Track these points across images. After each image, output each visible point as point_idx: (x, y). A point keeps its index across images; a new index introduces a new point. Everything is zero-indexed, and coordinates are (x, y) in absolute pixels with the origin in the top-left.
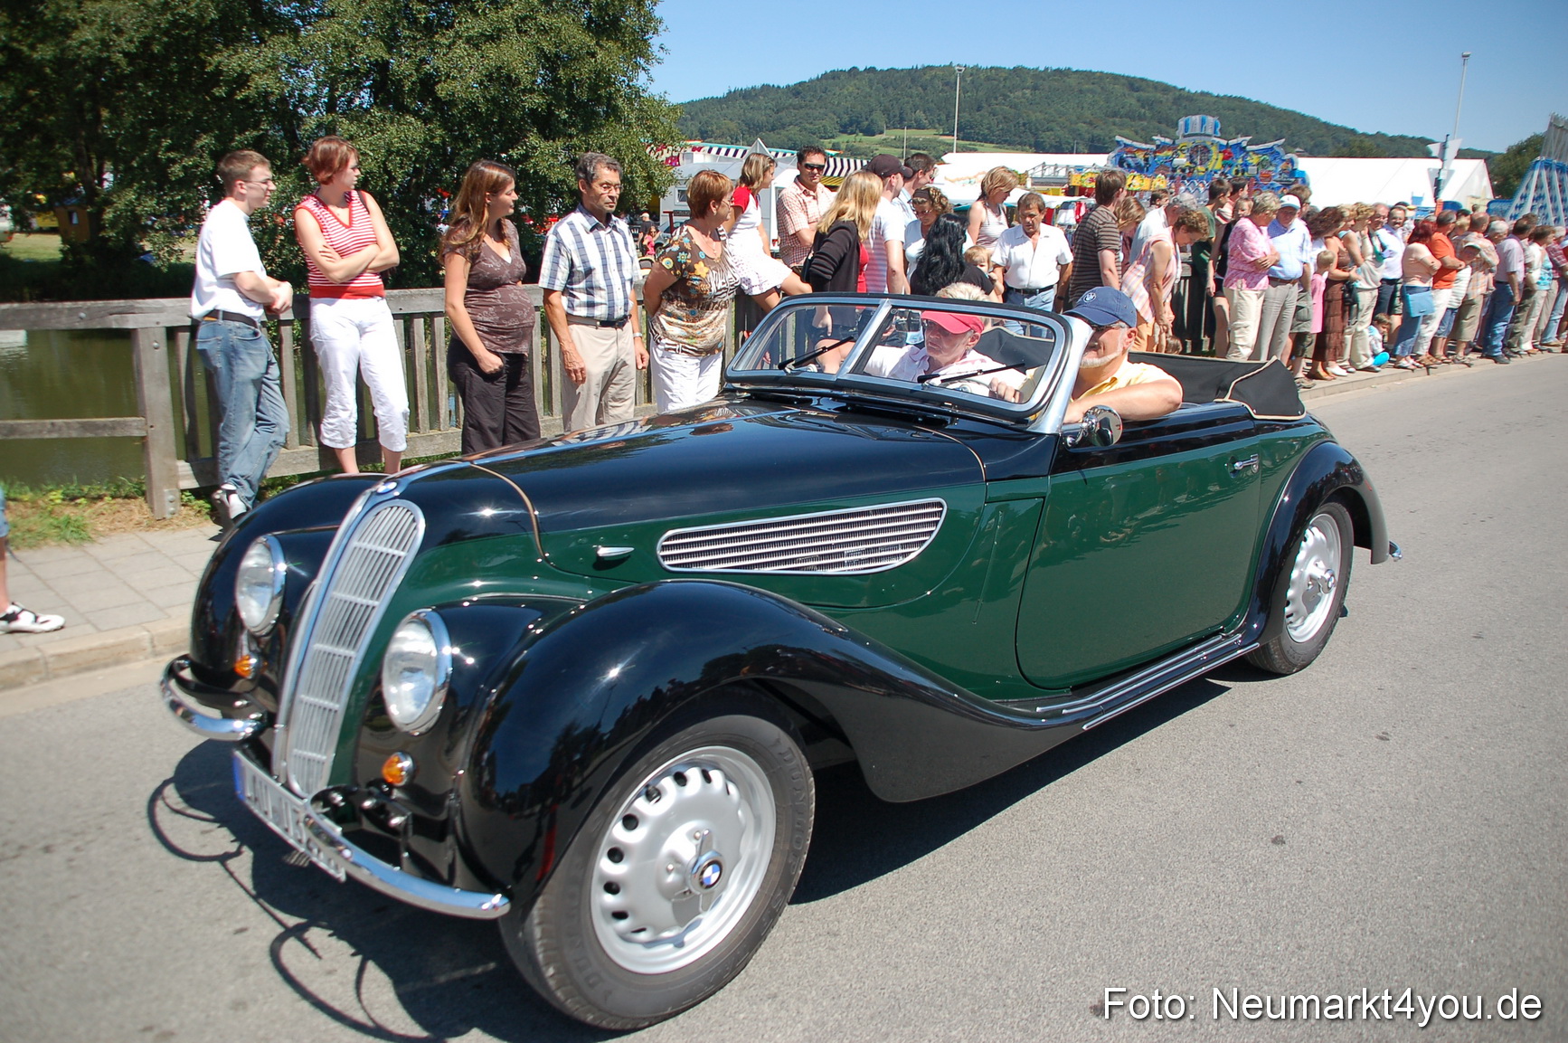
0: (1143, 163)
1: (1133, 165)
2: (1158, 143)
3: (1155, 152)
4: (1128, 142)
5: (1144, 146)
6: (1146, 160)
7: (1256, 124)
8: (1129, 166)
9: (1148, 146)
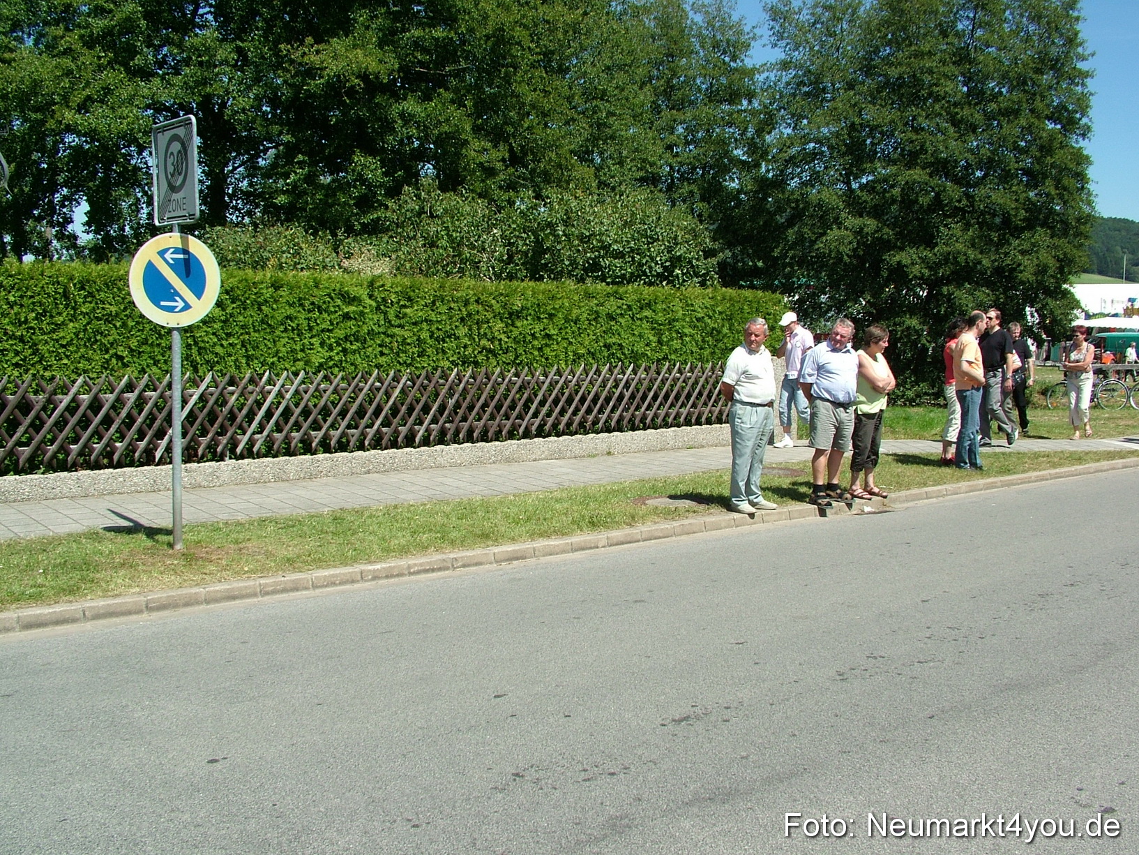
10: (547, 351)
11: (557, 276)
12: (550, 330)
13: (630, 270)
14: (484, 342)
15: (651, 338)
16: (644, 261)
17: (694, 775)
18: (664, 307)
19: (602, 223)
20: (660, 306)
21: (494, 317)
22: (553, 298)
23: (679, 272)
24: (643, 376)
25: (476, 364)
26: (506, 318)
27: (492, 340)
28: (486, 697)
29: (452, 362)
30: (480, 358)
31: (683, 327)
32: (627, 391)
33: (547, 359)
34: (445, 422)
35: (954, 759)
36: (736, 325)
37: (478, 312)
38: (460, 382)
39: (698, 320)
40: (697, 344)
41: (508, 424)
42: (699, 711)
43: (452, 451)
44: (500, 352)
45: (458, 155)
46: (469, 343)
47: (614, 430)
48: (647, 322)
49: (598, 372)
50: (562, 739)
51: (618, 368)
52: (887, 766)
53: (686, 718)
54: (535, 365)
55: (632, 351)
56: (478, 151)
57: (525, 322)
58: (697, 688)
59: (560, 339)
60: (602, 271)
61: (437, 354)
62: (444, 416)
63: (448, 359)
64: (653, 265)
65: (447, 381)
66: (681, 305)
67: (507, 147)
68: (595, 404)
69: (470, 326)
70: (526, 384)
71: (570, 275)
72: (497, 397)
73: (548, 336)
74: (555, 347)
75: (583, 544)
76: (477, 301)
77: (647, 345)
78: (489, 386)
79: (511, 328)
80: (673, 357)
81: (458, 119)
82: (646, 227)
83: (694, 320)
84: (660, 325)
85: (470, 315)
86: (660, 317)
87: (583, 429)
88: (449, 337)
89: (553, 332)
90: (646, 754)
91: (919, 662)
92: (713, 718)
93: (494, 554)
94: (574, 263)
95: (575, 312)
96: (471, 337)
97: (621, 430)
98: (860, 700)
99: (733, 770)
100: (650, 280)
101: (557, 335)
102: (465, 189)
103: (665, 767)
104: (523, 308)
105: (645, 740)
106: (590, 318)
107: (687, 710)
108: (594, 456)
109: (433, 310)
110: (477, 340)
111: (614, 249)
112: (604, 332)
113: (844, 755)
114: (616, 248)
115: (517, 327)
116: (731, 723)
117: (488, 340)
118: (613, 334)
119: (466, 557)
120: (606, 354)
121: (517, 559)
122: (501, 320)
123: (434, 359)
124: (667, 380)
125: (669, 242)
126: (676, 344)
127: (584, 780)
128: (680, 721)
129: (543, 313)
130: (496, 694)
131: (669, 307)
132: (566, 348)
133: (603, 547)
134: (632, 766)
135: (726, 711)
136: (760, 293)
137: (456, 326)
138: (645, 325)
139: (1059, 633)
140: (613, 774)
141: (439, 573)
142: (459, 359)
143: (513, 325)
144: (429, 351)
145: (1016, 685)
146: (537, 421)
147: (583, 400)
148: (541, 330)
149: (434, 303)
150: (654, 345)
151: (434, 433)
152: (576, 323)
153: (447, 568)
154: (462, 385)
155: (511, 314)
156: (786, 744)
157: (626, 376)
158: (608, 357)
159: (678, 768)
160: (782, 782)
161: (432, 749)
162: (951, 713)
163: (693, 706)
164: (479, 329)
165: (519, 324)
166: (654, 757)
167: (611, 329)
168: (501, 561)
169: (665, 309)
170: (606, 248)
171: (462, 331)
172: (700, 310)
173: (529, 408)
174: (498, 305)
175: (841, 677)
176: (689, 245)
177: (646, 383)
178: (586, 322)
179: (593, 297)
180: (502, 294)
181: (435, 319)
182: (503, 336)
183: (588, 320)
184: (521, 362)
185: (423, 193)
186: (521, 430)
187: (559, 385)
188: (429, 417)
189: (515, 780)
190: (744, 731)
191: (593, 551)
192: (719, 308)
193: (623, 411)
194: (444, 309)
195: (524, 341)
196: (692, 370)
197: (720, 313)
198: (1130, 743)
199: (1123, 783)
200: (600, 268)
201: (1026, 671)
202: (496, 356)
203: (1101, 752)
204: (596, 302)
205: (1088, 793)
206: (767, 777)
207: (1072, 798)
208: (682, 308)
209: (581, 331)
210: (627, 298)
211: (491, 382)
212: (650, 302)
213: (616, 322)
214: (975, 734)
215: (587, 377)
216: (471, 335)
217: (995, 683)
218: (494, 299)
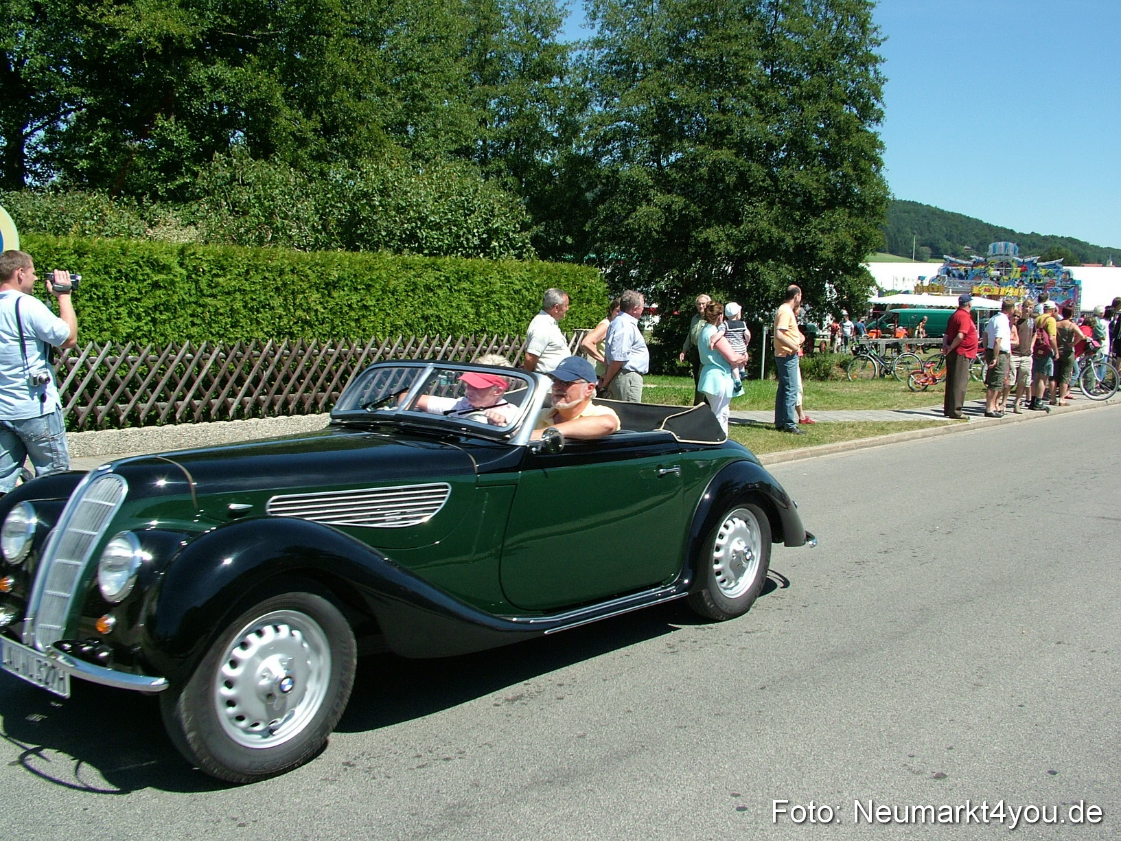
0: (964, 274)
1: (956, 275)
2: (974, 260)
3: (972, 266)
4: (953, 259)
5: (964, 262)
6: (966, 271)
7: (928, 223)
8: (954, 276)
9: (967, 262)
10: (364, 322)
11: (374, 247)
12: (367, 301)
13: (447, 242)
14: (299, 313)
15: (469, 310)
16: (461, 233)
17: (531, 757)
18: (482, 278)
19: (419, 194)
20: (477, 278)
21: (310, 288)
22: (370, 269)
23: (497, 244)
24: (461, 348)
25: (292, 335)
26: (323, 288)
27: (308, 310)
29: (266, 333)
30: (295, 329)
31: (501, 299)
33: (364, 330)
34: (260, 395)
35: (788, 730)
37: (293, 282)
38: (275, 353)
39: (516, 292)
40: (514, 316)
41: (325, 396)
42: (532, 688)
43: (267, 424)
44: (316, 323)
45: (268, 123)
46: (284, 313)
48: (465, 294)
49: (416, 344)
51: (436, 340)
52: (724, 740)
53: (520, 697)
54: (352, 336)
55: (450, 323)
56: (288, 119)
57: (342, 293)
59: (377, 310)
60: (419, 243)
61: (251, 324)
62: (259, 388)
63: (262, 329)
64: (470, 237)
65: (261, 352)
66: (499, 277)
67: (319, 118)
69: (285, 296)
70: (343, 356)
71: (387, 245)
72: (313, 369)
73: (366, 307)
74: (373, 318)
76: (292, 271)
77: (465, 317)
78: (305, 358)
79: (327, 298)
80: (491, 329)
81: (268, 85)
82: (463, 198)
83: (512, 292)
84: (478, 296)
85: (285, 284)
86: (478, 289)
88: (264, 307)
89: (370, 303)
90: (481, 737)
91: (746, 632)
92: (547, 696)
94: (390, 233)
95: (393, 283)
96: (286, 308)
98: (692, 673)
99: (571, 750)
100: (467, 252)
101: (374, 306)
102: (278, 156)
103: (501, 750)
104: (340, 279)
105: (478, 721)
106: (408, 289)
107: (520, 689)
109: (246, 280)
110: (292, 311)
111: (431, 221)
112: (422, 303)
113: (681, 730)
114: (433, 219)
115: (333, 298)
116: (565, 700)
117: (304, 311)
118: (431, 306)
120: (424, 326)
122: (317, 290)
123: (248, 329)
125: (485, 214)
126: (494, 316)
127: (418, 767)
128: (514, 700)
129: (360, 283)
131: (487, 279)
132: (384, 320)
134: (467, 750)
135: (559, 688)
136: (576, 266)
137: (270, 296)
138: (463, 297)
139: (878, 600)
140: (448, 759)
142: (273, 329)
144: (243, 322)
145: (842, 653)
148: (358, 301)
149: (247, 272)
150: (472, 317)
151: (249, 406)
152: (393, 294)
154: (277, 357)
155: (327, 284)
156: (622, 720)
157: (444, 348)
158: (426, 329)
159: (514, 751)
160: (620, 760)
162: (782, 683)
163: (525, 684)
164: (294, 299)
165: (335, 294)
166: (489, 739)
167: (428, 300)
169: (482, 282)
170: (423, 219)
171: (277, 301)
172: (517, 282)
173: (346, 380)
174: (314, 275)
175: (672, 650)
176: (506, 218)
178: (404, 294)
179: (411, 268)
180: (317, 264)
181: (248, 289)
182: (319, 307)
183: (406, 291)
184: (338, 333)
185: (235, 160)
187: (377, 357)
188: (243, 390)
189: (346, 769)
190: (579, 709)
192: (537, 281)
194: (258, 278)
195: (341, 312)
196: (509, 343)
197: (538, 286)
198: (954, 707)
199: (951, 748)
200: (417, 239)
201: (850, 639)
202: (312, 327)
203: (928, 717)
204: (413, 273)
205: (919, 760)
206: (606, 756)
207: (905, 765)
208: (500, 280)
209: (399, 302)
210: (445, 269)
211: (307, 353)
212: (468, 273)
213: (434, 294)
214: (807, 704)
215: (405, 348)
216: (286, 305)
217: (821, 652)
218: (309, 269)
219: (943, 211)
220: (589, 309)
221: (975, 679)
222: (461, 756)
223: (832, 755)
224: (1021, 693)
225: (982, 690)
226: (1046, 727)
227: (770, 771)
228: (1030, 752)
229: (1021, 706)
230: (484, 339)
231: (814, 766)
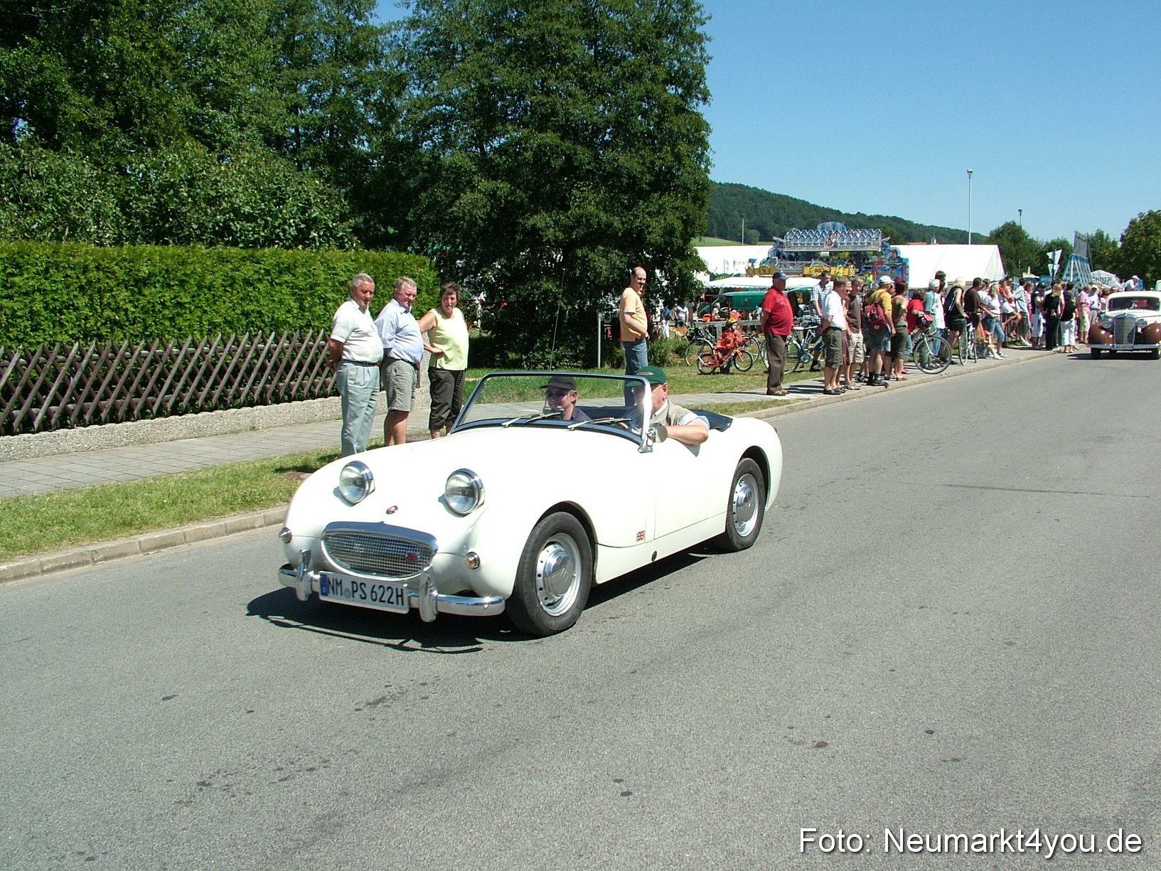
1: (786, 256)
7: (756, 206)
8: (784, 257)
10: (179, 321)
11: (184, 241)
12: (181, 298)
13: (263, 234)
14: (107, 313)
15: (293, 304)
16: (277, 224)
17: (401, 760)
18: (304, 270)
20: (299, 270)
21: (118, 285)
22: (184, 263)
23: (316, 235)
24: (286, 345)
25: (100, 337)
26: (132, 286)
27: (117, 310)
28: (153, 701)
29: (71, 336)
30: (104, 331)
31: (326, 291)
32: (269, 361)
33: (180, 329)
34: (67, 403)
35: (665, 712)
36: (381, 288)
37: (99, 279)
38: (83, 357)
39: (342, 284)
41: (140, 402)
42: (393, 690)
43: (78, 435)
44: (127, 323)
47: (258, 404)
48: (287, 287)
49: (237, 343)
50: (249, 737)
51: (259, 337)
52: (600, 726)
53: (382, 700)
54: (167, 336)
55: (273, 318)
56: (79, 108)
57: (153, 290)
58: (388, 666)
59: (193, 308)
60: (234, 236)
61: (54, 327)
62: (66, 396)
63: (66, 332)
64: (287, 227)
65: (67, 357)
66: (322, 268)
67: (111, 106)
68: (236, 377)
69: (91, 295)
70: (158, 358)
71: (199, 239)
72: (126, 373)
73: (180, 305)
74: (189, 316)
75: (238, 525)
76: (98, 268)
77: (289, 311)
78: (116, 361)
79: (138, 296)
80: (316, 323)
82: (275, 187)
83: (337, 284)
84: (301, 290)
85: (90, 282)
86: (301, 282)
87: (223, 404)
88: (67, 308)
89: (185, 300)
90: (345, 744)
92: (411, 697)
93: (140, 543)
94: (201, 226)
95: (209, 277)
96: (92, 308)
97: (265, 404)
98: (560, 662)
99: (442, 750)
100: (284, 244)
101: (190, 303)
102: (71, 146)
103: (368, 755)
104: (151, 275)
105: (340, 727)
106: (225, 284)
107: (381, 691)
108: (237, 432)
109: (46, 279)
110: (100, 311)
111: (245, 213)
112: (242, 299)
113: (555, 720)
114: (246, 210)
115: (144, 295)
116: (430, 699)
117: (113, 311)
118: (251, 301)
119: (108, 548)
120: (245, 323)
121: (166, 546)
122: (126, 288)
123: (51, 333)
124: (311, 348)
125: (302, 203)
126: (319, 310)
127: (280, 780)
128: (376, 703)
129: (173, 279)
130: (164, 696)
131: (309, 271)
132: (200, 317)
133: (260, 527)
134: (331, 759)
135: (422, 688)
136: (404, 255)
137: (75, 296)
138: (286, 290)
139: (740, 578)
140: (312, 769)
141: (78, 569)
142: (79, 332)
143: (140, 293)
144: (45, 325)
145: (710, 632)
146: (172, 398)
147: (222, 372)
148: (172, 299)
149: (47, 270)
150: (295, 311)
151: (55, 416)
152: (210, 290)
153: (87, 563)
154: (85, 361)
155: (137, 281)
156: (492, 715)
157: (268, 345)
158: (247, 325)
159: (382, 755)
160: (495, 756)
161: (97, 767)
162: (652, 665)
163: (386, 686)
164: (101, 298)
165: (146, 292)
166: (353, 745)
167: (248, 295)
168: (148, 550)
169: (305, 274)
170: (236, 211)
171: (82, 301)
172: (342, 273)
173: (163, 384)
174: (122, 272)
176: (324, 206)
177: (289, 352)
178: (222, 289)
179: (227, 261)
180: (125, 260)
181: (49, 289)
182: (129, 306)
183: (223, 286)
184: (151, 333)
185: (22, 151)
186: (155, 409)
187: (195, 357)
188: (49, 398)
189: (201, 789)
190: (446, 707)
191: (249, 531)
193: (266, 383)
194: (59, 277)
195: (153, 311)
198: (827, 677)
199: (829, 717)
200: (231, 233)
201: (716, 617)
202: (122, 328)
203: (802, 689)
204: (231, 266)
205: (799, 730)
206: (479, 753)
207: (785, 737)
208: (324, 271)
209: (216, 298)
210: (265, 261)
211: (118, 356)
212: (289, 265)
213: (254, 288)
214: (680, 685)
215: (225, 347)
216: (92, 305)
217: (689, 632)
218: (116, 265)
219: (769, 193)
220: (419, 299)
221: (844, 648)
222: (325, 765)
223: (712, 732)
224: (891, 658)
225: (852, 658)
226: (919, 689)
227: (650, 753)
228: (906, 714)
229: (893, 671)
230: (310, 334)
231: (694, 746)
